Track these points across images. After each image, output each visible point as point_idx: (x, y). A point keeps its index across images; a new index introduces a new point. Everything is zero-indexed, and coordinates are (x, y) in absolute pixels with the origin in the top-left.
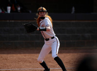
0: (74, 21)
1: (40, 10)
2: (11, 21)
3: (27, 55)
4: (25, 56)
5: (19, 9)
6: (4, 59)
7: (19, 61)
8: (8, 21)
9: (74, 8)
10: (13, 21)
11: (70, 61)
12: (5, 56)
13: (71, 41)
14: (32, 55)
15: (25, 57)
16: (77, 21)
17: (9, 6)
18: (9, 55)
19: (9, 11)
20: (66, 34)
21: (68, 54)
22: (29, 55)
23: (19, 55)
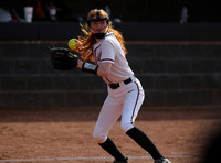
0: (186, 43)
1: (92, 16)
2: (34, 42)
3: (73, 124)
4: (68, 127)
5: (53, 12)
6: (16, 135)
7: (53, 140)
8: (26, 42)
9: (185, 11)
10: (39, 42)
11: (177, 139)
12: (18, 126)
13: (180, 90)
14: (84, 123)
15: (67, 130)
16: (193, 43)
17: (30, 6)
18: (30, 125)
19: (29, 18)
20: (167, 74)
21: (172, 123)
22: (77, 124)
23: (53, 124)
